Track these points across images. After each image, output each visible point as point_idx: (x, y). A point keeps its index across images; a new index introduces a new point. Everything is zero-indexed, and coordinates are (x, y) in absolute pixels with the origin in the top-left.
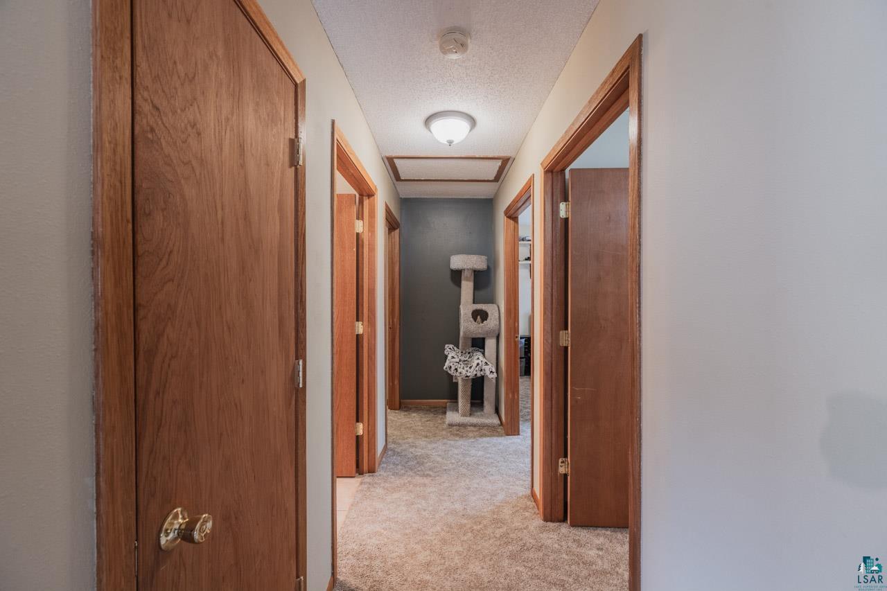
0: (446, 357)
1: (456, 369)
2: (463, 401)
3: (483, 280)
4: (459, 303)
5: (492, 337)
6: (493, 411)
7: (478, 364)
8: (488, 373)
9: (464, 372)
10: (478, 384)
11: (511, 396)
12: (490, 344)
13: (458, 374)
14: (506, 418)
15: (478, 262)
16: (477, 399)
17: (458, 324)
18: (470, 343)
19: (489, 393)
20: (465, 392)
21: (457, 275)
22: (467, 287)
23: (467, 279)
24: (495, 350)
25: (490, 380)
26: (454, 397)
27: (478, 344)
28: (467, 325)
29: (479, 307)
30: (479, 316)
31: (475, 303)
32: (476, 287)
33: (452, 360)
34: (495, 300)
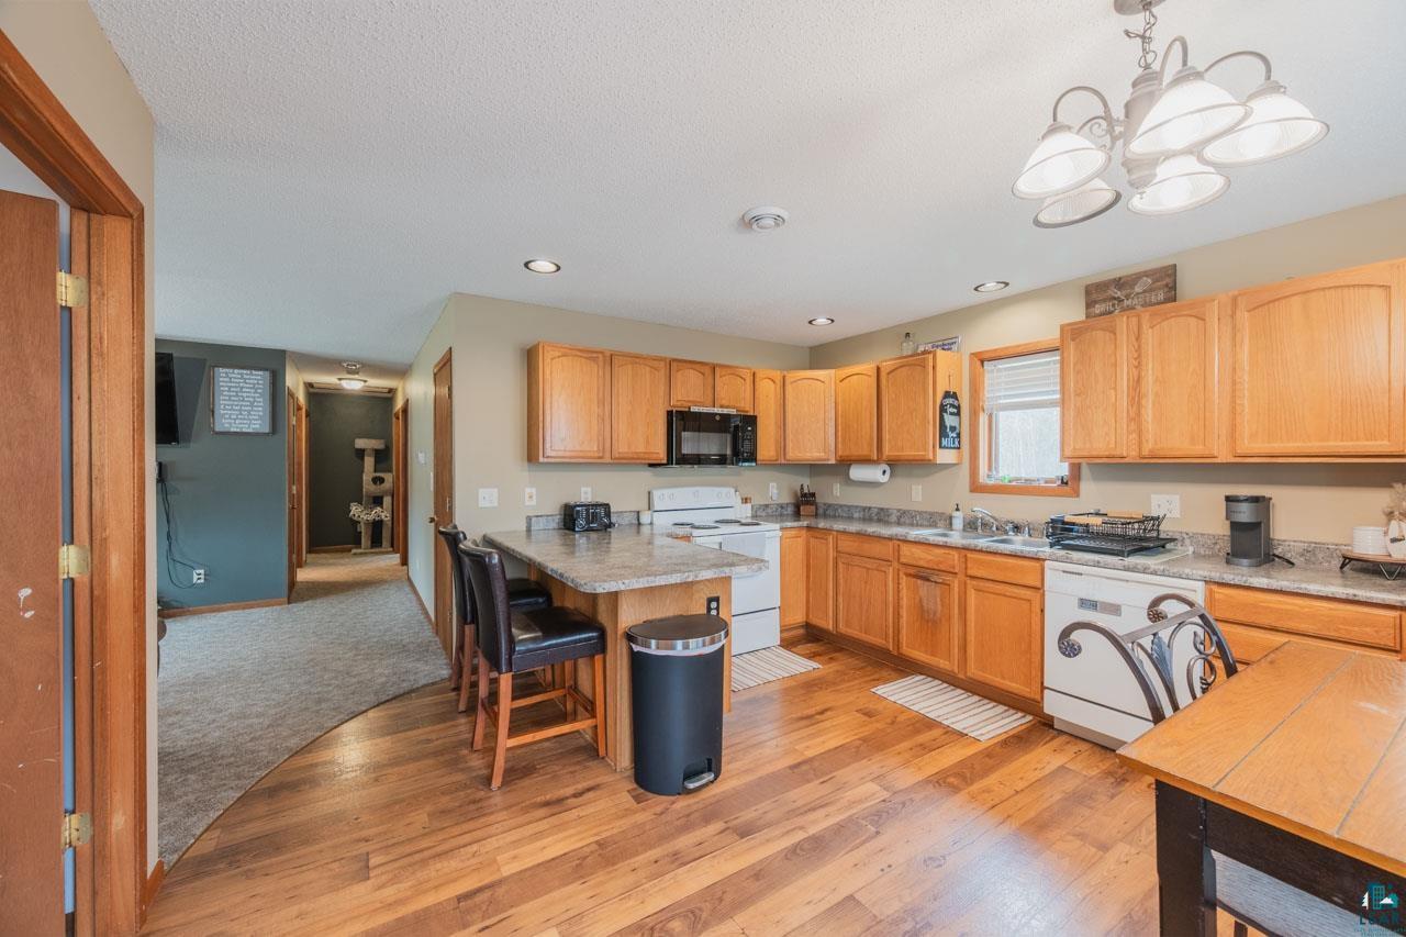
0: (351, 510)
1: (359, 517)
2: (365, 540)
3: (382, 457)
4: (363, 472)
5: (388, 495)
6: (389, 545)
7: (376, 512)
8: (384, 517)
9: (365, 518)
10: (377, 526)
12: (387, 501)
15: (377, 444)
16: (377, 539)
17: (362, 487)
18: (371, 501)
19: (386, 534)
20: (367, 533)
21: (361, 453)
22: (369, 462)
23: (369, 455)
24: (391, 504)
25: (386, 522)
26: (358, 543)
27: (378, 501)
28: (368, 486)
29: (378, 474)
30: (378, 481)
31: (375, 471)
32: (376, 462)
33: (356, 510)
34: (390, 471)
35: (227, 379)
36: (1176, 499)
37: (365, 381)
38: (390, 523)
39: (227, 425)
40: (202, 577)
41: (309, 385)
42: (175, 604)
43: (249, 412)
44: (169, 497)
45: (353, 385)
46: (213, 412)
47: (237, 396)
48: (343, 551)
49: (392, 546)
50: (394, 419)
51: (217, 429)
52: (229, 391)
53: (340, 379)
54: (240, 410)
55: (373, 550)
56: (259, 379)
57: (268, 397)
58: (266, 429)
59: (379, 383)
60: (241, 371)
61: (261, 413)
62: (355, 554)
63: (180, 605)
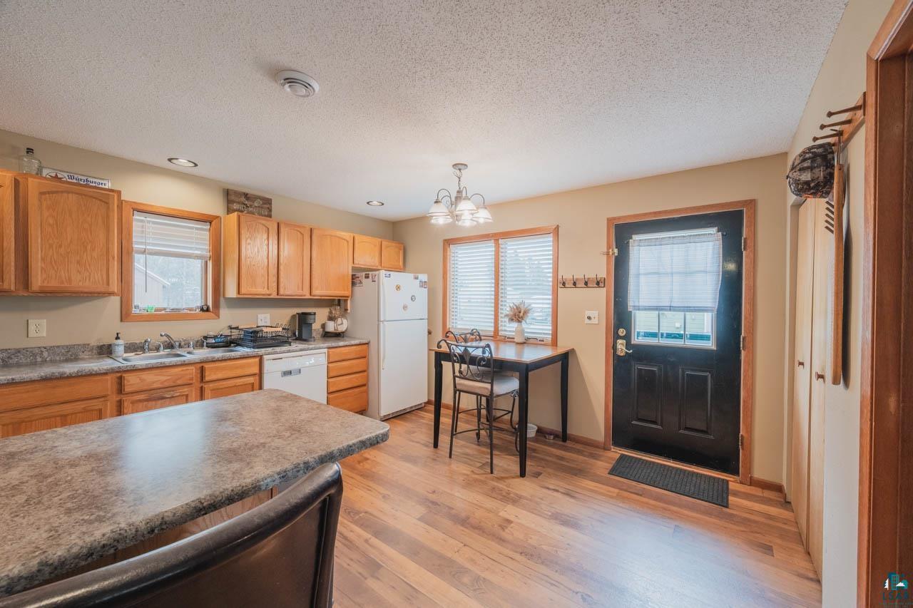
36: (268, 316)
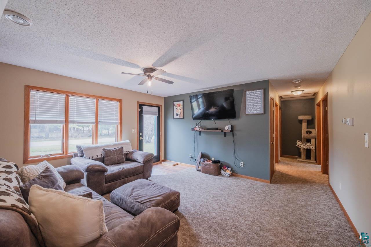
0: (297, 143)
1: (300, 146)
2: (303, 156)
3: (310, 123)
4: (302, 129)
5: (314, 139)
6: (314, 159)
7: (308, 145)
8: (311, 148)
9: (303, 147)
10: (308, 151)
11: (319, 154)
12: (313, 141)
13: (301, 147)
14: (318, 161)
15: (309, 117)
16: (308, 157)
17: (301, 135)
18: (306, 140)
19: (312, 155)
20: (304, 153)
21: (301, 121)
22: (304, 125)
23: (304, 122)
24: (315, 143)
25: (312, 150)
26: (300, 156)
27: (309, 141)
28: (304, 134)
29: (308, 130)
30: (309, 132)
31: (307, 129)
32: (308, 125)
33: (299, 144)
34: (314, 128)
35: (250, 95)
37: (303, 91)
38: (314, 151)
39: (249, 112)
40: (243, 165)
41: (281, 97)
42: (236, 172)
43: (256, 106)
44: (234, 136)
45: (298, 93)
46: (245, 107)
47: (252, 100)
48: (294, 158)
49: (316, 160)
50: (316, 107)
51: (246, 114)
52: (250, 99)
53: (292, 92)
54: (253, 106)
55: (306, 161)
56: (259, 93)
57: (262, 99)
58: (262, 112)
59: (308, 90)
60: (254, 91)
61: (260, 106)
62: (299, 161)
63: (237, 173)
